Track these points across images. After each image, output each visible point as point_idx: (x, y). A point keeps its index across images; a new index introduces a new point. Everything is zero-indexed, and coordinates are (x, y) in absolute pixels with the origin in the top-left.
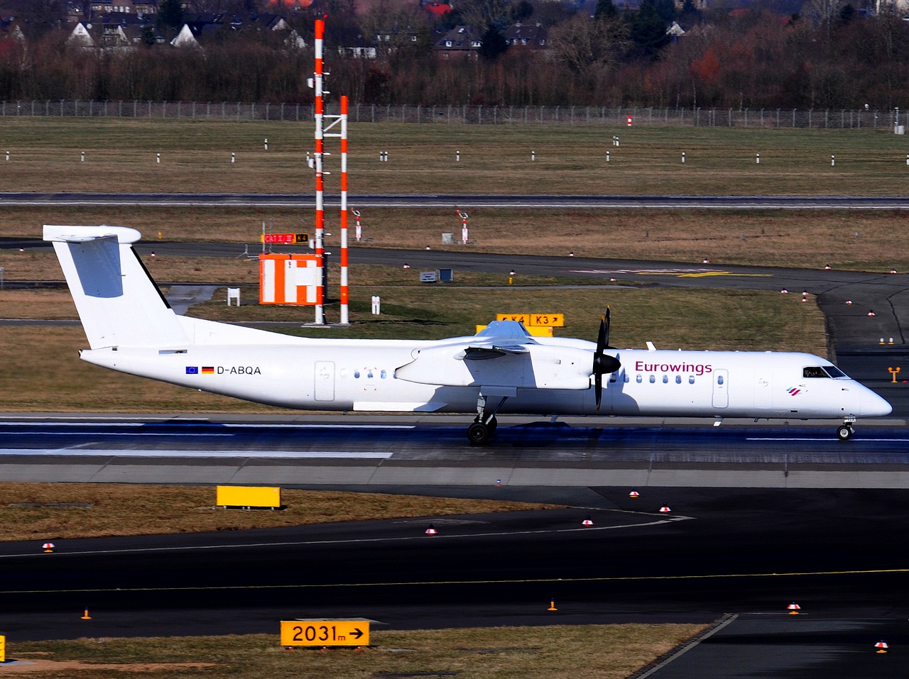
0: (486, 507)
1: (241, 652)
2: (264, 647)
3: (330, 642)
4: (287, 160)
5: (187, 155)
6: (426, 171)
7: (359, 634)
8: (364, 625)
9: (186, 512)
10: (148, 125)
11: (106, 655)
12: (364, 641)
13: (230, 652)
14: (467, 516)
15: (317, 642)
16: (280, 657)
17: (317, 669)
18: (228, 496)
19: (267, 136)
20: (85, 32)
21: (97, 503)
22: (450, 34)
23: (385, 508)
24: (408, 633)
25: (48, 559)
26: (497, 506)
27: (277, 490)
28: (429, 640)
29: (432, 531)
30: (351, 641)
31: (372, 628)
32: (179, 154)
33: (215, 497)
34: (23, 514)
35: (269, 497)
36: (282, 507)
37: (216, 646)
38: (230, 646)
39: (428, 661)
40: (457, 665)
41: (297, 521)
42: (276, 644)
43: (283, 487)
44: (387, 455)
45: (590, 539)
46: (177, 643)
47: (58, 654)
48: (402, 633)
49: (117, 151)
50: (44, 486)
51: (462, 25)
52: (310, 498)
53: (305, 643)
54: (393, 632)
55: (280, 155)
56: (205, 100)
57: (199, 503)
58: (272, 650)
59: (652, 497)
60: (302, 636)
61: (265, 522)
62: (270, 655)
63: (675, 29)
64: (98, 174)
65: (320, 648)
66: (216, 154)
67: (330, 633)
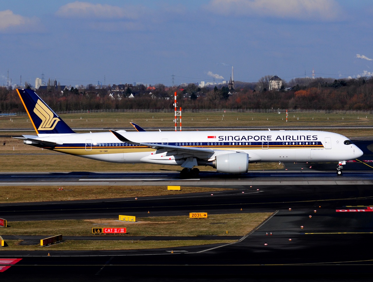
1: (181, 219)
2: (187, 218)
3: (199, 217)
4: (158, 120)
5: (138, 119)
6: (186, 122)
7: (205, 215)
8: (206, 214)
9: (162, 191)
10: (128, 114)
11: (155, 220)
12: (206, 217)
13: (179, 219)
14: (218, 191)
15: (197, 217)
16: (190, 220)
17: (198, 222)
18: (170, 188)
19: (153, 116)
20: (111, 95)
21: (144, 190)
22: (185, 94)
23: (201, 190)
24: (214, 215)
25: (136, 201)
26: (224, 189)
27: (180, 187)
28: (219, 216)
29: (212, 195)
30: (204, 217)
31: (208, 214)
32: (136, 120)
33: (167, 188)
34: (129, 192)
35: (178, 188)
36: (181, 190)
37: (176, 218)
39: (220, 221)
40: (226, 221)
41: (184, 193)
42: (189, 218)
43: (181, 186)
44: (199, 179)
45: (245, 196)
46: (169, 218)
47: (145, 220)
48: (212, 215)
49: (123, 119)
50: (132, 186)
51: (187, 93)
52: (186, 188)
53: (195, 217)
54: (211, 215)
55: (156, 119)
56: (138, 109)
57: (164, 189)
59: (255, 187)
60: (194, 216)
61: (178, 193)
62: (188, 220)
63: (230, 93)
64: (120, 124)
65: (197, 218)
66: (143, 119)
67: (199, 215)
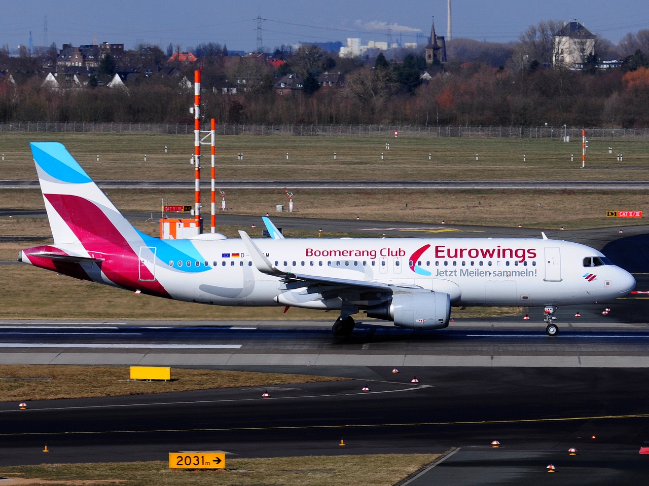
0: (300, 380)
1: (143, 473)
2: (158, 470)
3: (200, 466)
4: (178, 159)
5: (116, 156)
7: (219, 461)
8: (223, 455)
9: (111, 383)
10: (91, 137)
11: (58, 475)
12: (222, 465)
13: (137, 473)
14: (289, 385)
15: (192, 466)
16: (168, 476)
17: (191, 483)
18: (138, 373)
19: (167, 144)
20: (53, 78)
21: (55, 377)
22: (284, 78)
23: (237, 380)
24: (250, 460)
25: (22, 413)
26: (308, 378)
27: (168, 369)
28: (263, 464)
29: (267, 395)
30: (214, 465)
31: (227, 457)
32: (112, 156)
33: (129, 373)
34: (7, 384)
35: (164, 374)
36: (171, 380)
37: (128, 468)
38: (136, 469)
39: (263, 478)
40: (281, 480)
41: (180, 389)
42: (166, 467)
43: (172, 367)
44: (238, 346)
45: (367, 400)
46: (103, 467)
47: (28, 474)
48: (246, 460)
50: (21, 366)
51: (291, 73)
52: (189, 374)
53: (185, 466)
54: (240, 460)
55: (174, 156)
56: (129, 121)
57: (119, 376)
58: (163, 471)
59: (407, 373)
60: (183, 462)
61: (160, 389)
62: (162, 475)
63: (426, 75)
65: (193, 470)
66: (134, 155)
67: (200, 460)
